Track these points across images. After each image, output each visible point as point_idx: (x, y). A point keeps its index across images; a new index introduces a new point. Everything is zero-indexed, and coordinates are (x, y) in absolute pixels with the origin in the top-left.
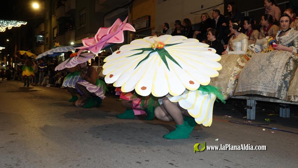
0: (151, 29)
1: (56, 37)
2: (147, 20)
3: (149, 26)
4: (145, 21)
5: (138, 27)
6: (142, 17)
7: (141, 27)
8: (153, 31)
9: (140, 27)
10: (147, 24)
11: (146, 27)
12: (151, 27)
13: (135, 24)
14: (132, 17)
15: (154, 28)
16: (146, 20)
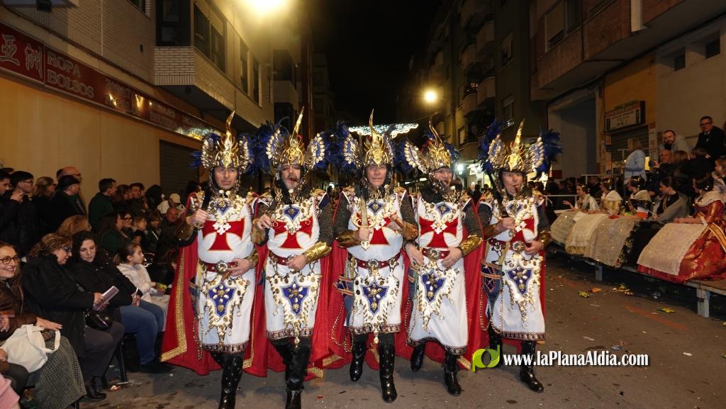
0: (647, 126)
1: (463, 144)
2: (637, 111)
3: (641, 120)
4: (632, 112)
5: (619, 124)
6: (627, 105)
7: (625, 125)
8: (651, 131)
9: (622, 123)
10: (637, 118)
11: (635, 123)
12: (647, 123)
13: (611, 117)
14: (604, 105)
15: (653, 125)
16: (635, 110)
